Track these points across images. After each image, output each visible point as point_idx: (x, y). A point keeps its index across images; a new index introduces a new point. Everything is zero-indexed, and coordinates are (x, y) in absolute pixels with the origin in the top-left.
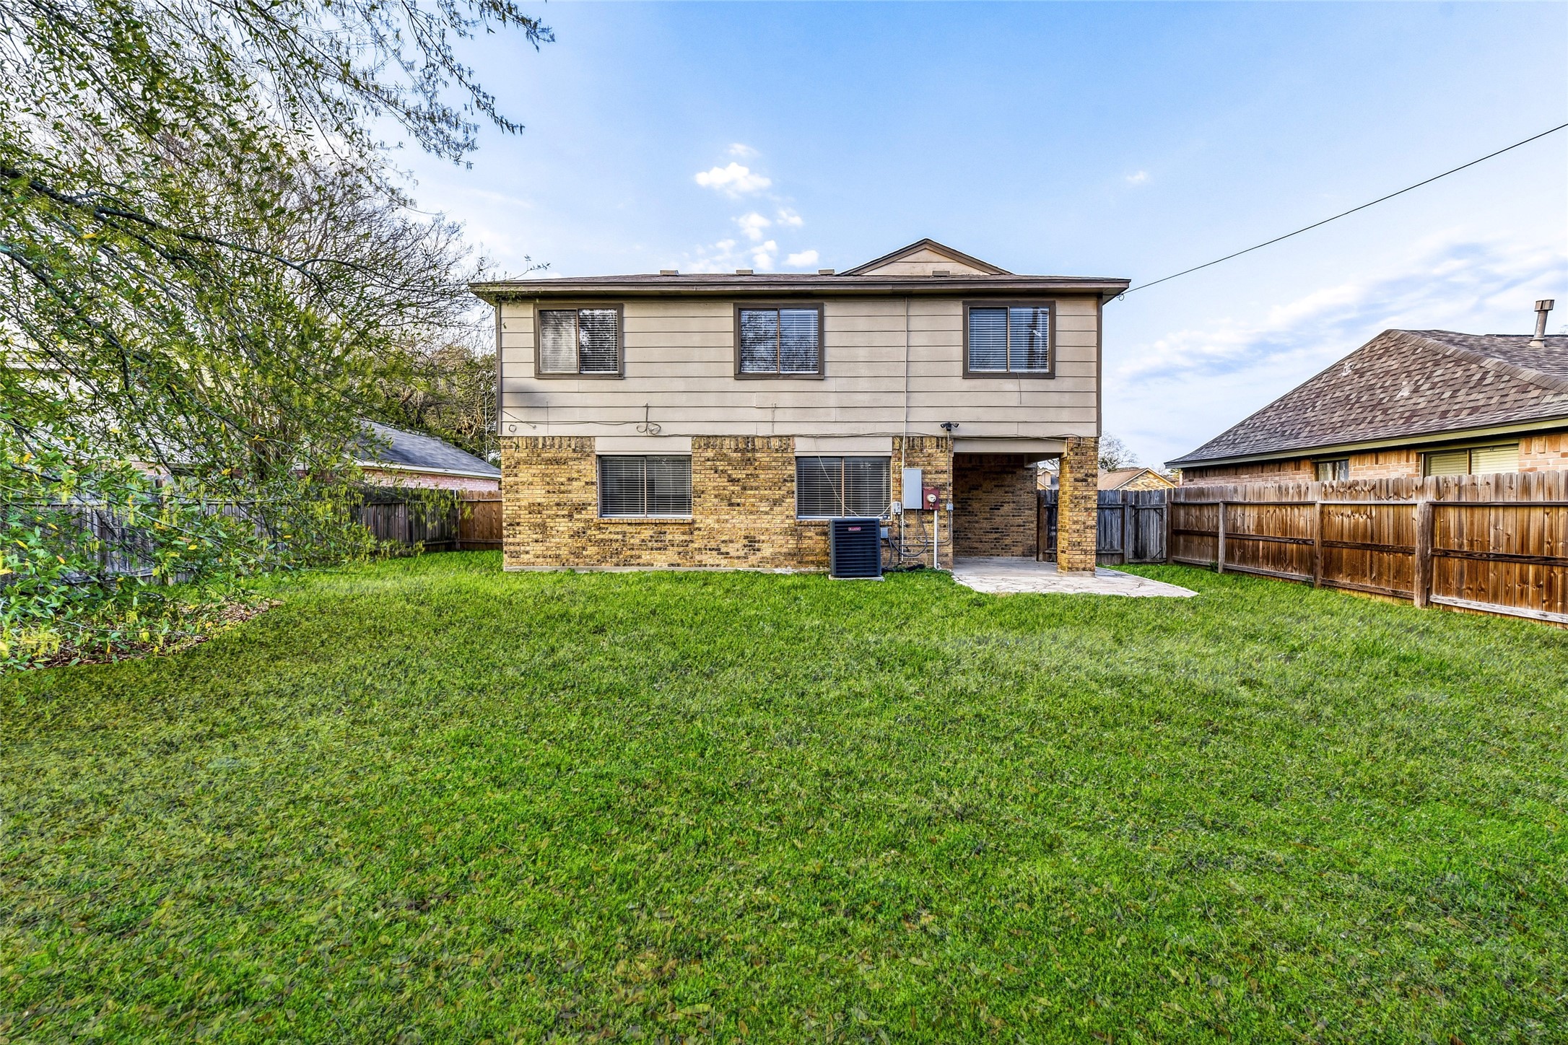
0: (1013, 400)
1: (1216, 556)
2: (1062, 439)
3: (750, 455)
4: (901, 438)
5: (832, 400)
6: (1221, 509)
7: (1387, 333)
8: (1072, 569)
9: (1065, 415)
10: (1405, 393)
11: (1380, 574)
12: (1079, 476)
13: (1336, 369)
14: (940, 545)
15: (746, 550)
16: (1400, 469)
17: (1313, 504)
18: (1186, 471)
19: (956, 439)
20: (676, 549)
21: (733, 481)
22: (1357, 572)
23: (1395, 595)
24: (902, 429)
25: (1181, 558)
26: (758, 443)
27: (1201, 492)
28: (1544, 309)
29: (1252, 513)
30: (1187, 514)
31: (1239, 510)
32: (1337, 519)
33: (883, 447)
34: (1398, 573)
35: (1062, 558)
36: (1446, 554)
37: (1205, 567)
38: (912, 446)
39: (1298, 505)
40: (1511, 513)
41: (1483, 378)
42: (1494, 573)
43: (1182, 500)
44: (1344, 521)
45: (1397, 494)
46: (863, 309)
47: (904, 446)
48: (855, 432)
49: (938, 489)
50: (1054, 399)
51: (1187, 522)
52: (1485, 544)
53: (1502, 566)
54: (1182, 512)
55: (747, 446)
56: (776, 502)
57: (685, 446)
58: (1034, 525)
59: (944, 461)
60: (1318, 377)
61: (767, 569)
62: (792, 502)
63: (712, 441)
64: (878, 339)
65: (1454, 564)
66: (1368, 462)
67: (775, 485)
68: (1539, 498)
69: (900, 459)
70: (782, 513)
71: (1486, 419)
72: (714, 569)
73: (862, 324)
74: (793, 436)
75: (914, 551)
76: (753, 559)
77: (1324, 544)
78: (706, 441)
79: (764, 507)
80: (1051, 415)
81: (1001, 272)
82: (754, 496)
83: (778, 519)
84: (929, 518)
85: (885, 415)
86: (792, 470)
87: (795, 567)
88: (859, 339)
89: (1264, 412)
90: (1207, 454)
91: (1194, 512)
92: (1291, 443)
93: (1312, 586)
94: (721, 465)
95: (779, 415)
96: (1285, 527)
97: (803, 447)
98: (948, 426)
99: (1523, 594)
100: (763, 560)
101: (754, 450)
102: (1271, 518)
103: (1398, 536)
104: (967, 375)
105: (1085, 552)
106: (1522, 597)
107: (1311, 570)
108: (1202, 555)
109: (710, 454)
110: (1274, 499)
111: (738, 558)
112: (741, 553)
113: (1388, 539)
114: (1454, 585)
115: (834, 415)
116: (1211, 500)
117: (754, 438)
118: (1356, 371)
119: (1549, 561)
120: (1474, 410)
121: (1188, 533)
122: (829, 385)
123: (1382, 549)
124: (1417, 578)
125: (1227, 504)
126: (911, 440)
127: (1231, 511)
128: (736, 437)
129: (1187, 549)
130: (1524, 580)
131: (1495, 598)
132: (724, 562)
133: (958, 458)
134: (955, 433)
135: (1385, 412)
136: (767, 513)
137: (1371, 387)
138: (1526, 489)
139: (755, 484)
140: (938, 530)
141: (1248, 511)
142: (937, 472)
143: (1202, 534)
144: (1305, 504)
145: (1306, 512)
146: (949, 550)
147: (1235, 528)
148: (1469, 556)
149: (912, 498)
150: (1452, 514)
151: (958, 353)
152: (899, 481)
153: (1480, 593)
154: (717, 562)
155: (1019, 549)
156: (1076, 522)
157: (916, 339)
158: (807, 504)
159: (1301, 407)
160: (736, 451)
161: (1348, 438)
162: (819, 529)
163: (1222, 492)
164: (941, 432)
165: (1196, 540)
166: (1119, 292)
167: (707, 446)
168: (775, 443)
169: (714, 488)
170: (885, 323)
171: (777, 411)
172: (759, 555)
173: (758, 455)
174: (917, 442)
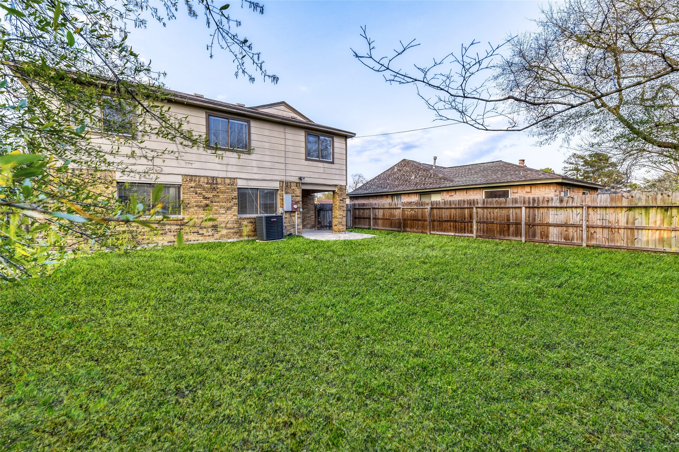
0: (321, 170)
1: (370, 225)
2: (336, 185)
3: (215, 186)
4: (283, 182)
5: (254, 164)
6: (371, 210)
7: (404, 160)
8: (339, 231)
9: (337, 177)
10: (413, 177)
11: (418, 227)
12: (341, 199)
13: (392, 168)
14: (298, 225)
15: (213, 232)
16: (414, 199)
17: (400, 208)
18: (351, 198)
19: (303, 184)
20: (172, 233)
21: (205, 198)
22: (412, 227)
23: (422, 232)
24: (283, 178)
25: (357, 226)
26: (219, 181)
27: (364, 205)
28: (435, 159)
29: (381, 212)
30: (359, 212)
31: (377, 210)
32: (407, 212)
33: (276, 185)
34: (423, 227)
35: (335, 228)
36: (434, 221)
37: (366, 229)
38: (287, 185)
39: (395, 208)
40: (448, 210)
41: (431, 175)
42: (445, 224)
43: (357, 207)
44: (408, 213)
45: (422, 205)
46: (267, 126)
47: (284, 185)
48: (264, 178)
49: (297, 203)
50: (334, 171)
51: (359, 215)
52: (442, 218)
53: (446, 223)
54: (357, 211)
55: (213, 182)
56: (228, 209)
57: (178, 180)
58: (314, 217)
59: (299, 192)
60: (388, 170)
61: (223, 240)
62: (236, 208)
63: (194, 178)
64: (274, 140)
65: (436, 223)
66: (407, 196)
67: (228, 200)
68: (453, 206)
69: (282, 191)
70: (231, 214)
71: (434, 186)
72: (196, 242)
73: (267, 132)
74: (237, 178)
75: (288, 228)
76: (217, 236)
77: (403, 220)
78: (191, 178)
79: (222, 211)
80: (333, 177)
81: (310, 121)
82: (217, 206)
83: (229, 217)
84: (294, 214)
85: (277, 172)
86: (235, 194)
87: (238, 238)
88: (265, 139)
89: (374, 179)
90: (357, 192)
91: (361, 211)
92: (385, 190)
93: (400, 232)
94: (199, 190)
95: (230, 168)
96: (392, 215)
97: (241, 184)
98: (300, 178)
99: (450, 229)
100: (222, 236)
101: (217, 184)
102: (387, 212)
103: (422, 217)
104: (306, 159)
105: (343, 225)
106: (450, 231)
107: (400, 227)
108: (365, 225)
109: (193, 184)
110: (388, 207)
111: (209, 236)
112: (211, 233)
113: (420, 218)
114: (436, 229)
115: (255, 170)
116: (367, 207)
117: (217, 178)
118: (398, 170)
119: (455, 221)
120: (431, 184)
121: (360, 218)
122: (253, 157)
123: (418, 220)
124: (428, 227)
125: (373, 208)
126: (287, 183)
127: (375, 210)
128: (207, 177)
129: (359, 223)
130: (451, 226)
131: (445, 231)
132: (201, 238)
133: (304, 191)
134: (303, 181)
135: (409, 182)
136: (223, 214)
137: (404, 175)
138: (450, 204)
139: (217, 200)
140: (297, 219)
141: (380, 210)
142: (296, 196)
143: (364, 218)
144: (397, 208)
145: (398, 210)
146: (301, 227)
147: (376, 216)
148: (439, 221)
149: (288, 206)
150: (435, 210)
151: (303, 150)
152: (283, 199)
153: (442, 230)
154: (197, 239)
155: (309, 226)
156: (340, 215)
157: (289, 143)
158: (242, 209)
159: (385, 179)
160: (207, 183)
161: (402, 189)
162: (249, 221)
163: (371, 204)
164: (298, 181)
165: (362, 220)
166: (351, 137)
167: (191, 180)
168: (228, 181)
169: (195, 202)
170: (275, 134)
171: (229, 166)
172: (220, 234)
173: (219, 186)
174: (289, 184)
